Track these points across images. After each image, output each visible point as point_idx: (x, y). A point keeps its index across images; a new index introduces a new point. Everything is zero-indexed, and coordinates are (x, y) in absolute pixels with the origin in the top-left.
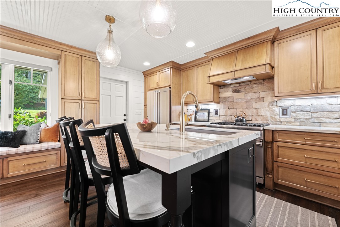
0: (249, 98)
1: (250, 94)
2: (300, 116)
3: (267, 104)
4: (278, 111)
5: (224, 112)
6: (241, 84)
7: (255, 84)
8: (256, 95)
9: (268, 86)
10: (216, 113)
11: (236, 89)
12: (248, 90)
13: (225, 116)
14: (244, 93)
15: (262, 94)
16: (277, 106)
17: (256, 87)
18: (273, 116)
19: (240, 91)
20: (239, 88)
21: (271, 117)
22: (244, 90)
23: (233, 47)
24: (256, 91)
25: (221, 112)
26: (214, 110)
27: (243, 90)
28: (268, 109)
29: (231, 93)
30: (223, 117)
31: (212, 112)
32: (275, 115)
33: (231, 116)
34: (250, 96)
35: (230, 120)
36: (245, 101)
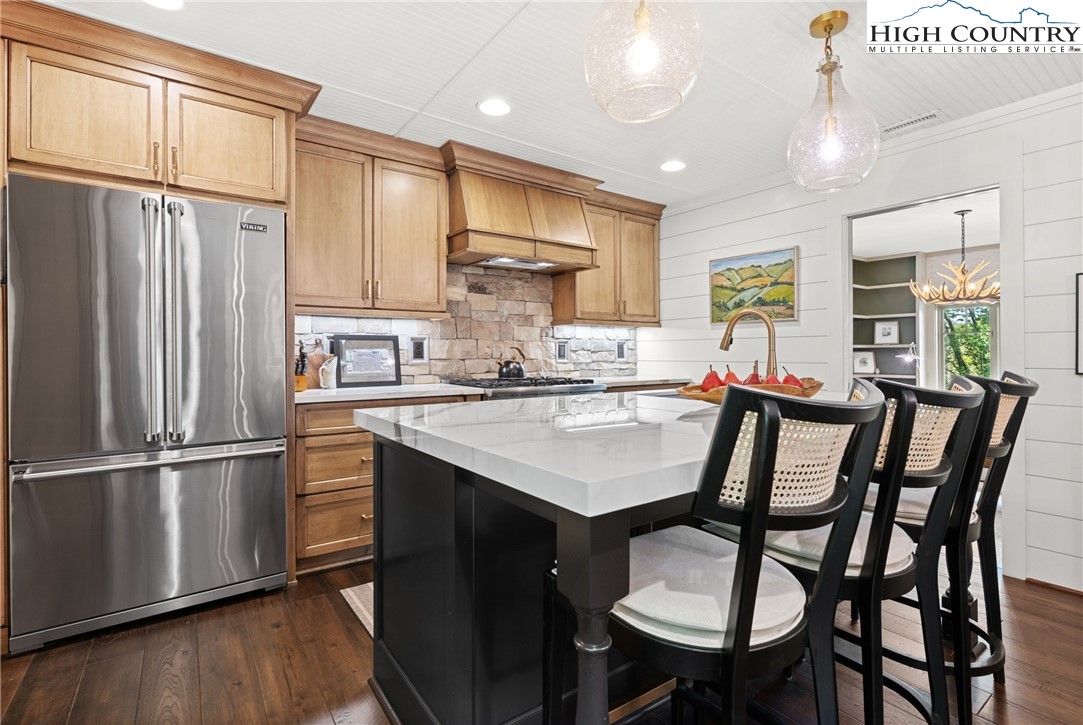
0: (506, 313)
1: (508, 302)
2: (582, 360)
3: (538, 331)
4: (553, 347)
5: (446, 348)
6: (490, 272)
7: (520, 279)
8: (518, 308)
9: (540, 291)
10: (418, 351)
11: (477, 283)
12: (503, 292)
13: (445, 363)
14: (494, 297)
15: (531, 308)
16: (553, 337)
17: (520, 288)
18: (548, 360)
19: (485, 288)
20: (484, 280)
21: (545, 361)
22: (495, 290)
23: (509, 168)
24: (520, 298)
25: (434, 348)
26: (412, 339)
27: (490, 287)
28: (540, 343)
29: (464, 291)
30: (441, 363)
31: (406, 346)
32: (550, 358)
33: (463, 360)
34: (509, 307)
35: (462, 374)
36: (497, 319)
